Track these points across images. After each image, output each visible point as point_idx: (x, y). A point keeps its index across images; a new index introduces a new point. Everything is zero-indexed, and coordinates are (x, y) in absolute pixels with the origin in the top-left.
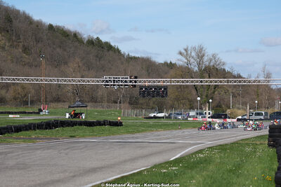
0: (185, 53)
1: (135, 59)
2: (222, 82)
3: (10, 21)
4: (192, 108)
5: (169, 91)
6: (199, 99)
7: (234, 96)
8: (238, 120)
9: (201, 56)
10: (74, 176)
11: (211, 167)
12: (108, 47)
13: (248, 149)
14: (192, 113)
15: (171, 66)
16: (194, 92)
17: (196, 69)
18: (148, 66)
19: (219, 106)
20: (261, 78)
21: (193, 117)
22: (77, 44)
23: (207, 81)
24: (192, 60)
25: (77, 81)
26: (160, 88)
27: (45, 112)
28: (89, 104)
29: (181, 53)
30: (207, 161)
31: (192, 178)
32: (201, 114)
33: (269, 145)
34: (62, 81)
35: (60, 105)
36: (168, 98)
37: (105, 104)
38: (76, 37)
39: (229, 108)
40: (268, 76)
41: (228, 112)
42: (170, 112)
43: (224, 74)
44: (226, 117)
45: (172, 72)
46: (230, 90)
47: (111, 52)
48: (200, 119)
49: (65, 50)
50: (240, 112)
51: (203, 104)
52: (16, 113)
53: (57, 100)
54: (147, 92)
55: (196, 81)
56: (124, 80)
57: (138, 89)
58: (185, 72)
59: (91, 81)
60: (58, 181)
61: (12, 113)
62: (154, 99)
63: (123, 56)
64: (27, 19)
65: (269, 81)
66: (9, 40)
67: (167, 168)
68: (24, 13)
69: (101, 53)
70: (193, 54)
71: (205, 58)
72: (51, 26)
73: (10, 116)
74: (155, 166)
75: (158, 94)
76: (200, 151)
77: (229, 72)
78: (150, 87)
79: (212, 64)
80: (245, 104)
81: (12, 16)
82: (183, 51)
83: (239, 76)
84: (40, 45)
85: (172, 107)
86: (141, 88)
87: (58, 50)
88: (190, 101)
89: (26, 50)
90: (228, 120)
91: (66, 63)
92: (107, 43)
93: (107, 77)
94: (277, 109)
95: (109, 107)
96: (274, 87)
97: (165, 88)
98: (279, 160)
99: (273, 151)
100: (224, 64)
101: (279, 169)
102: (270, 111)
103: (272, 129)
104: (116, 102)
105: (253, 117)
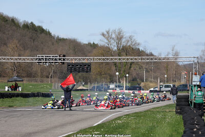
0: (107, 35)
1: (63, 40)
2: (138, 59)
4: (112, 82)
5: (93, 67)
6: (117, 73)
7: (147, 71)
8: (151, 91)
9: (119, 38)
12: (41, 30)
13: (159, 116)
14: (112, 86)
15: (94, 46)
16: (114, 68)
18: (75, 47)
19: (134, 80)
20: (170, 56)
21: (113, 89)
22: (14, 27)
23: (124, 59)
24: (112, 41)
25: (15, 59)
26: (85, 65)
28: (26, 79)
29: (103, 35)
30: (124, 126)
32: (119, 86)
33: (177, 113)
34: (2, 59)
36: (92, 73)
37: (39, 79)
38: (13, 22)
39: (143, 81)
40: (177, 54)
41: (142, 84)
42: (93, 85)
43: (140, 53)
44: (140, 89)
45: (95, 51)
46: (144, 66)
47: (43, 35)
48: (118, 90)
49: (4, 33)
50: (151, 84)
51: (121, 77)
54: (74, 68)
55: (116, 59)
57: (66, 65)
58: (106, 51)
59: (27, 59)
62: (80, 74)
63: (53, 37)
65: (176, 59)
70: (114, 36)
71: (123, 40)
74: (81, 131)
75: (83, 71)
76: (119, 118)
77: (143, 51)
78: (76, 64)
79: (129, 44)
80: (156, 78)
82: (105, 33)
83: (151, 55)
85: (95, 80)
86: (69, 65)
88: (111, 76)
90: (142, 91)
91: (5, 44)
92: (39, 27)
93: (39, 56)
94: (183, 82)
95: (42, 81)
96: (180, 64)
97: (89, 65)
98: (185, 124)
99: (179, 117)
100: (138, 44)
101: (185, 132)
102: (177, 84)
103: (179, 99)
104: (48, 77)
105: (163, 89)
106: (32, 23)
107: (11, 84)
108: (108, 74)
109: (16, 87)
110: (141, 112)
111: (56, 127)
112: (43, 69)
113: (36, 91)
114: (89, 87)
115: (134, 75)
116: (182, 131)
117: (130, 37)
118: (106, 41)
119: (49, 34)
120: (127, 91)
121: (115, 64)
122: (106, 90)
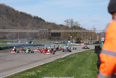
0: (67, 21)
1: (50, 23)
2: (80, 31)
4: (69, 40)
5: (61, 34)
6: (71, 37)
7: (83, 36)
8: (85, 44)
9: (72, 22)
10: (29, 63)
11: (76, 60)
13: (88, 54)
14: (69, 42)
15: (62, 26)
16: (70, 34)
17: (70, 27)
18: (54, 26)
19: (78, 39)
20: (92, 30)
21: (69, 43)
22: (30, 18)
23: (74, 31)
24: (69, 24)
25: (30, 31)
26: (58, 33)
27: (19, 41)
28: (34, 39)
29: (65, 21)
30: (74, 58)
31: (69, 64)
32: (72, 42)
33: (95, 53)
34: (25, 31)
35: (25, 39)
36: (61, 37)
37: (40, 39)
38: (29, 16)
39: (81, 40)
40: (95, 29)
41: (81, 41)
43: (80, 29)
44: (80, 43)
45: (62, 28)
46: (82, 34)
47: (41, 21)
48: (71, 43)
49: (26, 21)
50: (85, 41)
51: (73, 38)
52: (10, 42)
53: (24, 37)
54: (54, 35)
55: (71, 31)
56: (46, 30)
57: (51, 33)
58: (67, 28)
59: (35, 31)
60: (24, 65)
61: (8, 42)
62: (56, 37)
63: (46, 22)
64: (13, 10)
65: (95, 31)
66: (7, 17)
67: (60, 61)
68: (12, 8)
70: (69, 22)
71: (73, 23)
72: (21, 12)
73: (8, 43)
75: (58, 36)
76: (72, 55)
77: (81, 28)
78: (55, 33)
79: (76, 25)
80: (87, 38)
81: (8, 9)
82: (66, 21)
83: (85, 29)
84: (17, 19)
85: (63, 40)
86: (52, 33)
87: (24, 20)
88: (69, 38)
89: (13, 20)
90: (81, 44)
91: (26, 25)
92: (40, 18)
93: (40, 30)
94: (97, 40)
95: (41, 40)
96: (96, 33)
97: (60, 33)
100: (80, 25)
102: (95, 41)
103: (96, 47)
104: (43, 38)
105: (90, 43)
106: (37, 16)
107: (29, 41)
108: (67, 37)
109: (31, 42)
110: (81, 52)
111: (47, 58)
112: (42, 35)
113: (39, 44)
114: (60, 42)
115: (78, 37)
116: (97, 60)
117: (76, 22)
118: (66, 23)
119: (44, 21)
120: (75, 44)
121: (70, 33)
122: (66, 43)
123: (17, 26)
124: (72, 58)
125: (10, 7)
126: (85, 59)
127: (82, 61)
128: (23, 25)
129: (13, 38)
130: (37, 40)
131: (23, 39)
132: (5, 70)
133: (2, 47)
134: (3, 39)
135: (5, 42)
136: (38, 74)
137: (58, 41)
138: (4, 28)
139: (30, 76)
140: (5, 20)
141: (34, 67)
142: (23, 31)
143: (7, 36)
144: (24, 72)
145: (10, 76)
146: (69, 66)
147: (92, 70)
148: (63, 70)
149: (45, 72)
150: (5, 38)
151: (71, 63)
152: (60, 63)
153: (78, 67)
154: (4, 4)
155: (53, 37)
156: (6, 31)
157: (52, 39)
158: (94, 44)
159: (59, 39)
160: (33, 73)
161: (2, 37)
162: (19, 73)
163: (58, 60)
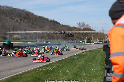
0: (79, 24)
1: (64, 25)
2: (90, 32)
3: (28, 15)
4: (81, 40)
5: (74, 35)
6: (83, 37)
7: (93, 36)
8: (95, 43)
9: (83, 25)
11: (86, 57)
12: (56, 22)
13: (97, 52)
14: (81, 41)
15: (75, 28)
16: (82, 35)
17: (82, 29)
18: (68, 28)
19: (89, 39)
20: (101, 31)
21: (81, 42)
23: (85, 32)
24: (81, 26)
25: (47, 32)
27: (38, 41)
28: (51, 39)
29: (78, 24)
30: (85, 55)
31: (81, 60)
32: (84, 42)
33: (104, 51)
34: (43, 32)
35: (43, 39)
36: (74, 37)
38: (47, 19)
40: (103, 30)
41: (92, 41)
43: (91, 30)
44: (91, 42)
45: (75, 30)
46: (92, 35)
47: (57, 24)
48: (83, 43)
49: (44, 23)
50: (95, 41)
51: (84, 38)
52: (30, 42)
54: (68, 35)
55: (83, 32)
56: (61, 32)
58: (79, 29)
59: (52, 32)
62: (70, 37)
63: (61, 25)
64: (33, 14)
65: (103, 32)
66: (28, 21)
68: (32, 13)
69: (54, 24)
70: (81, 24)
71: (85, 26)
72: (40, 16)
73: (28, 43)
74: (70, 57)
75: (71, 36)
76: (83, 52)
78: (69, 34)
79: (87, 27)
80: (96, 39)
82: (79, 23)
83: (95, 31)
84: (37, 22)
85: (75, 39)
86: (66, 34)
87: (42, 23)
89: (33, 23)
90: (92, 43)
91: (44, 27)
93: (56, 31)
94: (106, 40)
95: (57, 40)
96: (105, 34)
97: (73, 34)
98: (106, 55)
99: (104, 52)
100: (90, 27)
101: (106, 57)
102: (104, 41)
103: (104, 46)
104: (59, 38)
105: (99, 42)
106: (53, 20)
107: (46, 41)
108: (80, 37)
109: (48, 42)
113: (55, 43)
114: (73, 42)
115: (89, 37)
116: (105, 57)
117: (87, 25)
118: (79, 26)
119: (59, 24)
120: (86, 43)
122: (79, 43)
123: (37, 28)
124: (83, 55)
125: (30, 12)
126: (95, 56)
127: (92, 58)
128: (42, 28)
129: (33, 39)
130: (54, 40)
131: (41, 39)
132: (26, 66)
133: (24, 46)
134: (24, 40)
135: (26, 42)
136: (54, 69)
137: (71, 41)
138: (25, 30)
139: (47, 71)
140: (26, 23)
141: (51, 63)
142: (41, 32)
143: (28, 37)
144: (42, 67)
145: (30, 70)
146: (81, 62)
147: (101, 65)
148: (76, 66)
149: (60, 67)
150: (26, 38)
151: (83, 60)
152: (73, 59)
153: (88, 63)
154: (25, 10)
155: (67, 38)
156: (27, 32)
157: (66, 39)
158: (103, 43)
159: (72, 40)
160: (50, 68)
161: (23, 38)
162: (38, 68)
163: (72, 57)
